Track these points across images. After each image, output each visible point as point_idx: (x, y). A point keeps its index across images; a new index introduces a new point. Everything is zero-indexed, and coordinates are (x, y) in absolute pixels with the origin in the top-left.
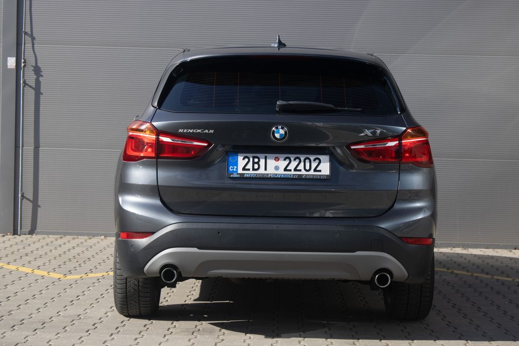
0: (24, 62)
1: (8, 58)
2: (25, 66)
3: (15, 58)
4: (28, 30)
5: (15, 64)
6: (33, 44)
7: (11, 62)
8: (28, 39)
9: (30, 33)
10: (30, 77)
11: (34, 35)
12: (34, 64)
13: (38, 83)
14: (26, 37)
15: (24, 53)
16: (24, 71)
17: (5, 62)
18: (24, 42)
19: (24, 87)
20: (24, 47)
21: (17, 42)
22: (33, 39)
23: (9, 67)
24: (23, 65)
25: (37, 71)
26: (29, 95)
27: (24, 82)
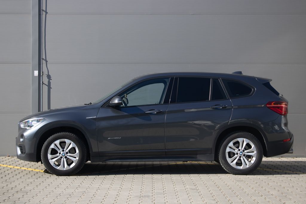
0: (43, 73)
1: (35, 71)
2: (43, 75)
3: (38, 71)
4: (44, 57)
5: (38, 74)
6: (47, 64)
7: (36, 73)
8: (44, 62)
9: (45, 59)
10: (45, 80)
11: (47, 60)
12: (47, 74)
13: (49, 83)
14: (43, 61)
15: (42, 68)
16: (42, 77)
17: (33, 73)
18: (42, 63)
19: (42, 85)
20: (42, 65)
21: (39, 63)
22: (47, 62)
23: (35, 75)
24: (42, 74)
25: (49, 77)
26: (45, 89)
27: (42, 83)
